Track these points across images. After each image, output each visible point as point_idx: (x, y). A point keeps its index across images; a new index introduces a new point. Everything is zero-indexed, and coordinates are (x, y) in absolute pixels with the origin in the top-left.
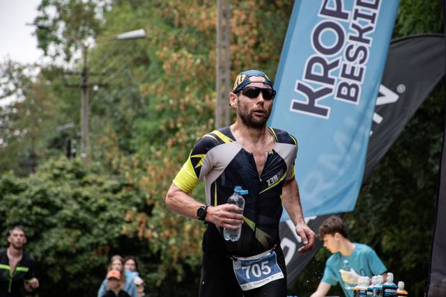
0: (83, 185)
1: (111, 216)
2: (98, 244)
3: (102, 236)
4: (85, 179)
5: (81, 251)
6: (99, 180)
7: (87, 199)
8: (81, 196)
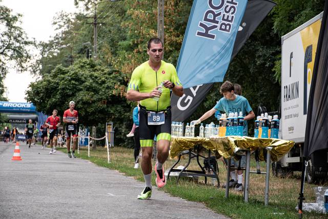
0: (94, 71)
1: (108, 85)
2: (102, 99)
3: (104, 95)
4: (95, 68)
5: (94, 102)
6: (102, 68)
7: (96, 77)
8: (93, 76)
